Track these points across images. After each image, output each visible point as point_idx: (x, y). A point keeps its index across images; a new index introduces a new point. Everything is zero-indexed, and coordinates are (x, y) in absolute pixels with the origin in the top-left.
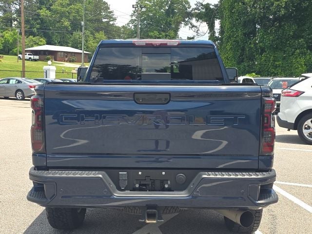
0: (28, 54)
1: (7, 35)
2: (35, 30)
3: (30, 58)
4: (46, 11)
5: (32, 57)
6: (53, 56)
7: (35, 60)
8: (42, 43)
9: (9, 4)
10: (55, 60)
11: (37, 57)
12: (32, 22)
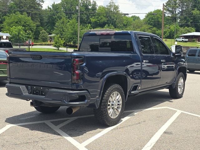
0: (181, 38)
1: (172, 27)
2: (189, 23)
3: (183, 40)
4: (197, 11)
5: (184, 40)
6: (197, 39)
7: (186, 42)
8: (192, 31)
9: (175, 9)
10: (198, 42)
11: (187, 40)
12: (188, 18)
